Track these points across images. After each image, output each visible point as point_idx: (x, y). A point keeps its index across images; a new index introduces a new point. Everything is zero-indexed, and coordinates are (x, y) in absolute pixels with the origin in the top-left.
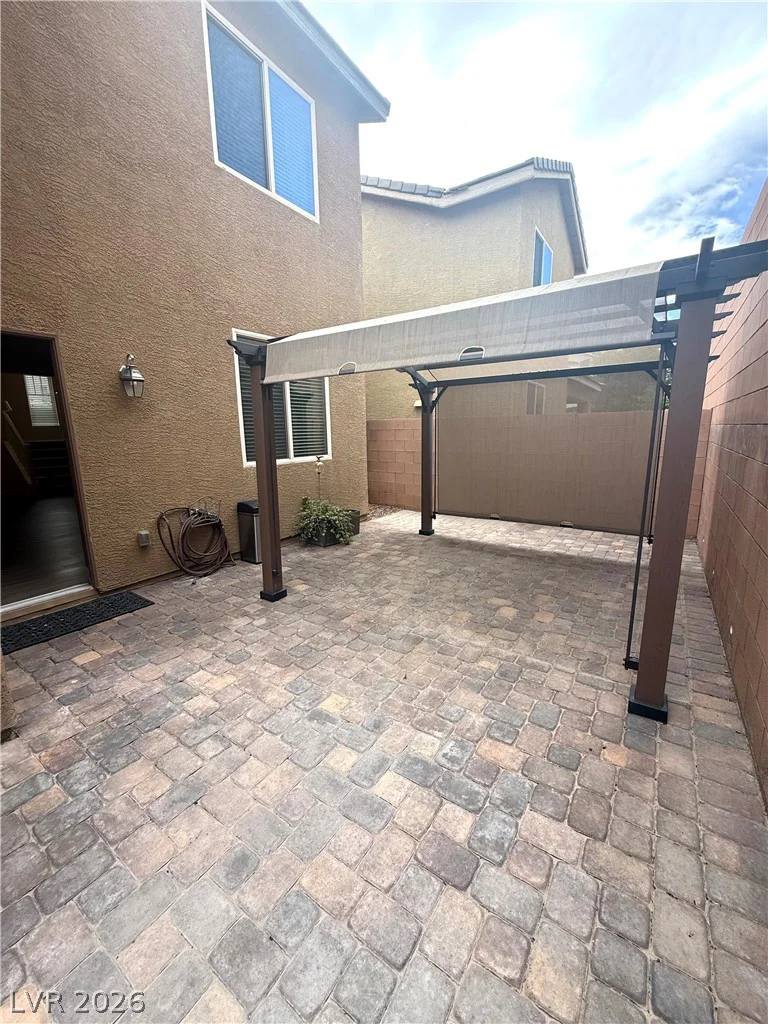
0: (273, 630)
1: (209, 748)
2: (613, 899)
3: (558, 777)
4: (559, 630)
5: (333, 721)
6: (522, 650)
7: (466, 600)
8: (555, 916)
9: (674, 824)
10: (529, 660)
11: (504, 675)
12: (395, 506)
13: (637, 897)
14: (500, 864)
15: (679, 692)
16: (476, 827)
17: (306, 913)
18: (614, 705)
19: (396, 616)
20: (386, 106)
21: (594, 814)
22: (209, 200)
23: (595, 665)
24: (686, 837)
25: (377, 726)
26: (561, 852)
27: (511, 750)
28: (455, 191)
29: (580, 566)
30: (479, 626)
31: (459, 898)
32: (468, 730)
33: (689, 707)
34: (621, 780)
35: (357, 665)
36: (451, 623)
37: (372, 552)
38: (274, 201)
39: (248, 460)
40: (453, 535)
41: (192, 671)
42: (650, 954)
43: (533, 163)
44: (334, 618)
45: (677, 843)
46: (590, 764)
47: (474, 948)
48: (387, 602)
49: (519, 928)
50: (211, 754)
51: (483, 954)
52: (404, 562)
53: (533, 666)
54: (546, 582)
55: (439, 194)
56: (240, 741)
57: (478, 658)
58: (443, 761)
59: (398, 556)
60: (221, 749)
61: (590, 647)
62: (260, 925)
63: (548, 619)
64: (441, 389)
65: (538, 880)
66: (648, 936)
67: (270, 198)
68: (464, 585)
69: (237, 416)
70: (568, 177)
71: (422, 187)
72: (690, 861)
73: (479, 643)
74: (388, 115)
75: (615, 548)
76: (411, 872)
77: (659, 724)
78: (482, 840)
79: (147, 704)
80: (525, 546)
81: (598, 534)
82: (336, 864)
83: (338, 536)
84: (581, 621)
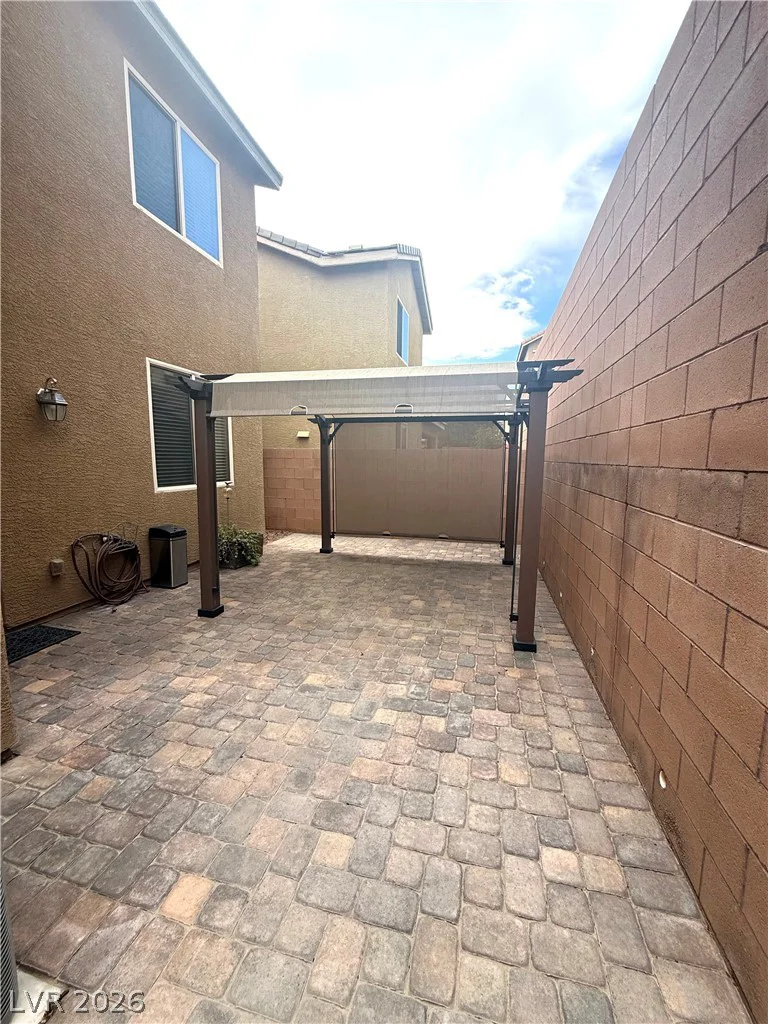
0: (229, 638)
1: (228, 724)
2: (532, 735)
3: (484, 690)
4: (458, 611)
5: (322, 689)
6: (438, 626)
7: (384, 599)
8: (506, 749)
9: (551, 698)
10: (444, 631)
11: (431, 642)
12: (286, 530)
13: (542, 732)
14: (469, 736)
15: (540, 636)
16: (448, 723)
17: (364, 787)
18: (505, 648)
19: (333, 616)
20: (280, 179)
21: (511, 702)
22: (127, 237)
23: (487, 628)
24: (559, 702)
25: (357, 686)
26: (500, 723)
27: (453, 682)
28: (333, 255)
29: (457, 568)
30: (402, 614)
31: (452, 756)
32: (422, 677)
33: (545, 642)
34: (520, 684)
35: (320, 654)
36: (379, 615)
37: (285, 569)
38: (184, 244)
39: (159, 486)
40: (350, 552)
41: (171, 680)
42: (554, 751)
43: (396, 248)
44: (280, 624)
45: (556, 705)
46: (501, 680)
47: (470, 773)
48: (319, 607)
49: (490, 760)
50: (233, 727)
51: (475, 774)
52: (318, 576)
53: (448, 635)
54: (436, 581)
55: (318, 254)
56: (252, 714)
57: (408, 636)
58: (413, 696)
59: (310, 571)
60: (239, 723)
61: (481, 618)
62: (336, 801)
63: (448, 605)
64: (337, 425)
65: (492, 737)
66: (552, 744)
67: (180, 240)
68: (377, 588)
69: (149, 442)
70: (418, 259)
71: (303, 245)
72: (562, 712)
73: (406, 626)
74: (280, 185)
75: (477, 554)
76: (419, 752)
77: (532, 654)
78: (454, 728)
79: (143, 707)
80: (411, 556)
81: (462, 545)
82: (369, 761)
83: (249, 558)
84: (470, 603)
